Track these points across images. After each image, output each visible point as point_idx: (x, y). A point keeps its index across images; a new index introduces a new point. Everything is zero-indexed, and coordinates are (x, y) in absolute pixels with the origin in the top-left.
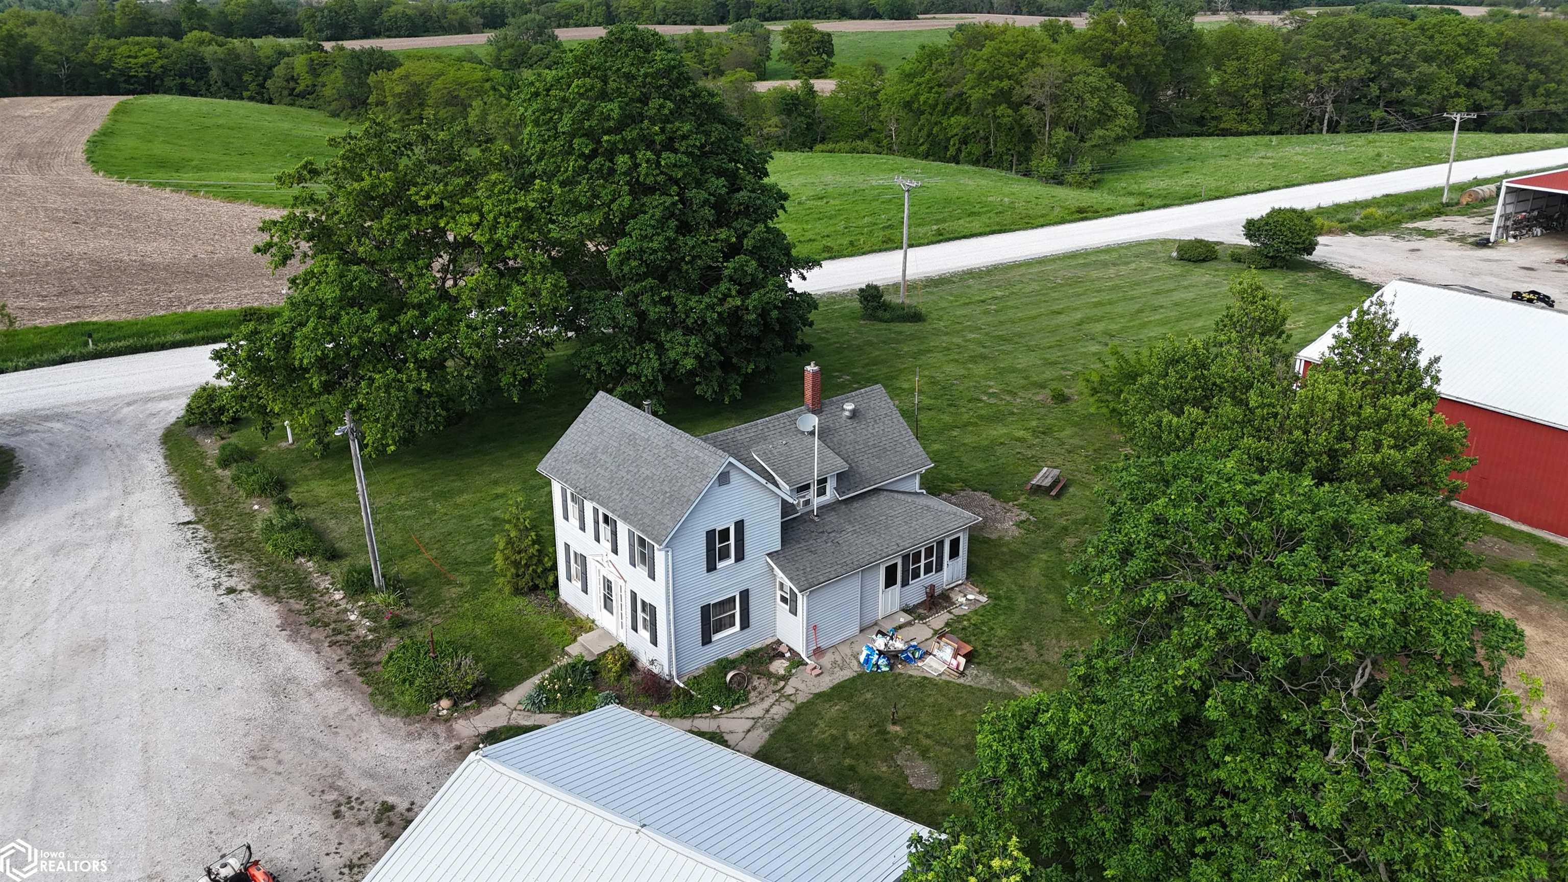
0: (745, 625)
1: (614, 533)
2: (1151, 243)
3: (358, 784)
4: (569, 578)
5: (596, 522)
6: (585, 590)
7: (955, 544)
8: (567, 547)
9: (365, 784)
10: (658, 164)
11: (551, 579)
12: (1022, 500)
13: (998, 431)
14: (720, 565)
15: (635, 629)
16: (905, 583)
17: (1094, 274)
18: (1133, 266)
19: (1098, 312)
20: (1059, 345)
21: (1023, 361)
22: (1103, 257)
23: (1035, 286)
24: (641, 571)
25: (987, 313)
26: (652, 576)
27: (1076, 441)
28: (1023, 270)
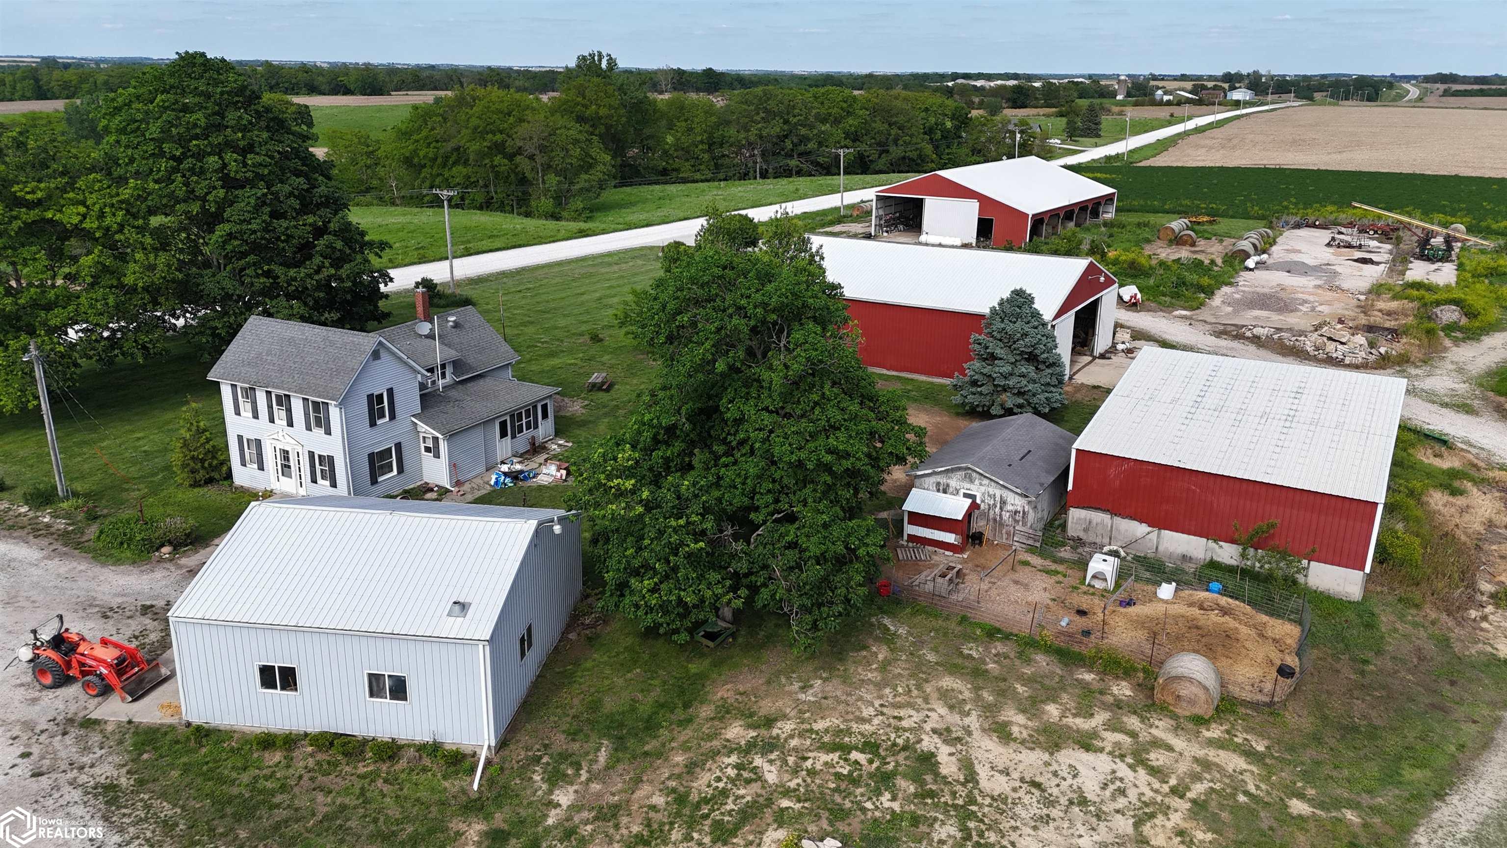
0: (401, 470)
1: (289, 411)
2: (642, 249)
3: (115, 602)
4: (244, 464)
5: (270, 407)
6: (261, 468)
7: (545, 408)
8: (240, 438)
9: (119, 600)
10: (245, 165)
11: (225, 468)
12: (583, 395)
13: (555, 362)
14: (379, 422)
15: (314, 481)
16: (513, 437)
17: (603, 270)
18: (631, 264)
19: (613, 292)
20: (587, 312)
21: (562, 322)
22: (606, 260)
23: (558, 280)
24: (319, 432)
25: (523, 297)
26: (328, 432)
27: (613, 361)
28: (546, 270)
